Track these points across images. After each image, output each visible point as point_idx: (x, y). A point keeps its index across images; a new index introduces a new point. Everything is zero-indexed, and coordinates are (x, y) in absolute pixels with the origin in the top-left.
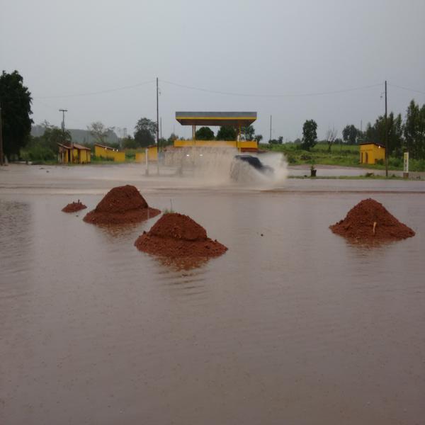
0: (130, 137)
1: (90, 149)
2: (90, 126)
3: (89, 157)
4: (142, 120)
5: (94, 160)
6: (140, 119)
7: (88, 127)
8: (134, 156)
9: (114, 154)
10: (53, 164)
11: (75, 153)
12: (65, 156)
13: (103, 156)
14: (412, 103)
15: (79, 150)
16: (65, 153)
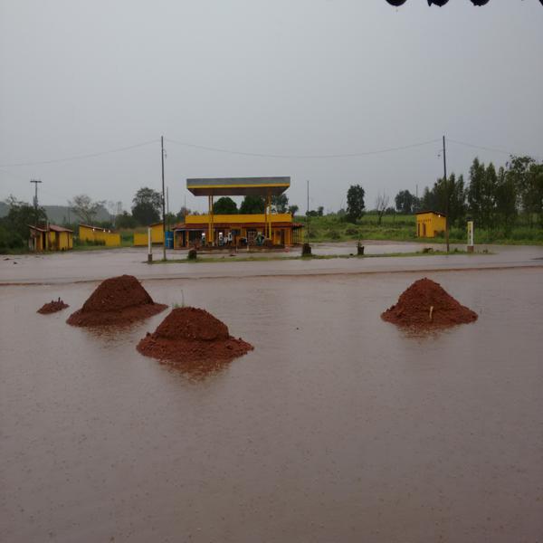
0: (126, 213)
1: (73, 230)
2: (72, 201)
3: (71, 241)
4: (143, 190)
5: (79, 246)
6: (139, 189)
7: (70, 202)
8: (133, 237)
9: (105, 236)
10: (22, 253)
11: (52, 237)
12: (38, 241)
13: (90, 239)
14: (476, 162)
15: (58, 233)
16: (38, 237)
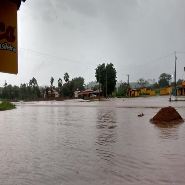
0: (156, 83)
1: (139, 90)
2: (138, 80)
3: (138, 94)
4: (162, 74)
5: (141, 95)
6: (161, 74)
7: (137, 81)
8: (160, 92)
9: (149, 91)
10: (124, 98)
11: (133, 92)
12: (129, 94)
13: (144, 93)
15: (134, 91)
16: (129, 92)
